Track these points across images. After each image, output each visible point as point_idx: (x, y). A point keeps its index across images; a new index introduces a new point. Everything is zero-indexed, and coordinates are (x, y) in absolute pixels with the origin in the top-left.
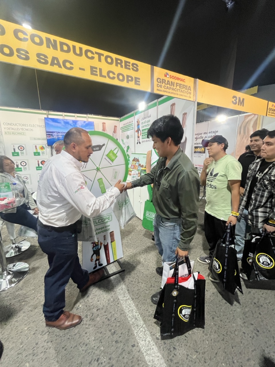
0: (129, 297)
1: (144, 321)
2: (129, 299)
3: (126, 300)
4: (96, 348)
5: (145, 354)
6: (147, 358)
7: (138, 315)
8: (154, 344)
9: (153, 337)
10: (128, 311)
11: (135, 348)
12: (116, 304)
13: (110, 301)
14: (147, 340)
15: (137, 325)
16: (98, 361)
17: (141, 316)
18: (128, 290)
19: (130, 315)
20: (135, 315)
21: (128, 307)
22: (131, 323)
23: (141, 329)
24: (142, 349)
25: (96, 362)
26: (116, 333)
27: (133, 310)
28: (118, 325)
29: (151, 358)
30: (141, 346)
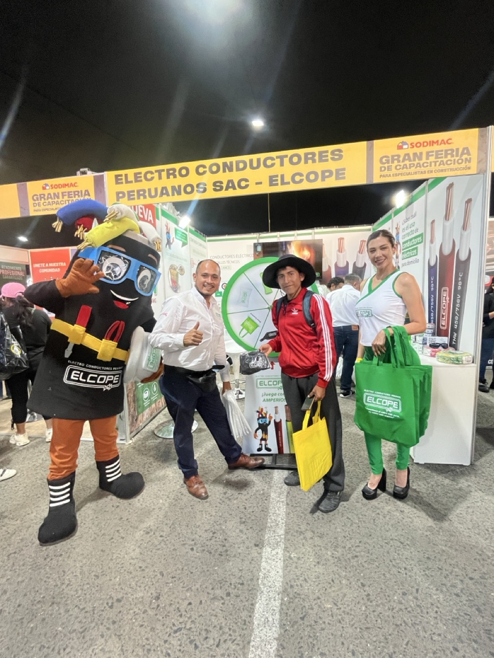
0: (284, 499)
1: (287, 533)
2: (283, 502)
3: (279, 501)
4: (218, 523)
5: (264, 560)
6: (263, 564)
7: (283, 523)
8: (282, 559)
9: (286, 553)
10: (273, 512)
11: (257, 548)
12: (264, 499)
13: (258, 493)
14: (276, 551)
15: (274, 531)
16: (214, 533)
17: (285, 526)
18: (288, 493)
19: (273, 518)
20: (279, 521)
21: (276, 509)
22: (269, 525)
23: (277, 537)
24: (264, 554)
25: (211, 533)
26: (246, 523)
27: (279, 515)
28: (253, 518)
29: (268, 568)
30: (264, 550)
